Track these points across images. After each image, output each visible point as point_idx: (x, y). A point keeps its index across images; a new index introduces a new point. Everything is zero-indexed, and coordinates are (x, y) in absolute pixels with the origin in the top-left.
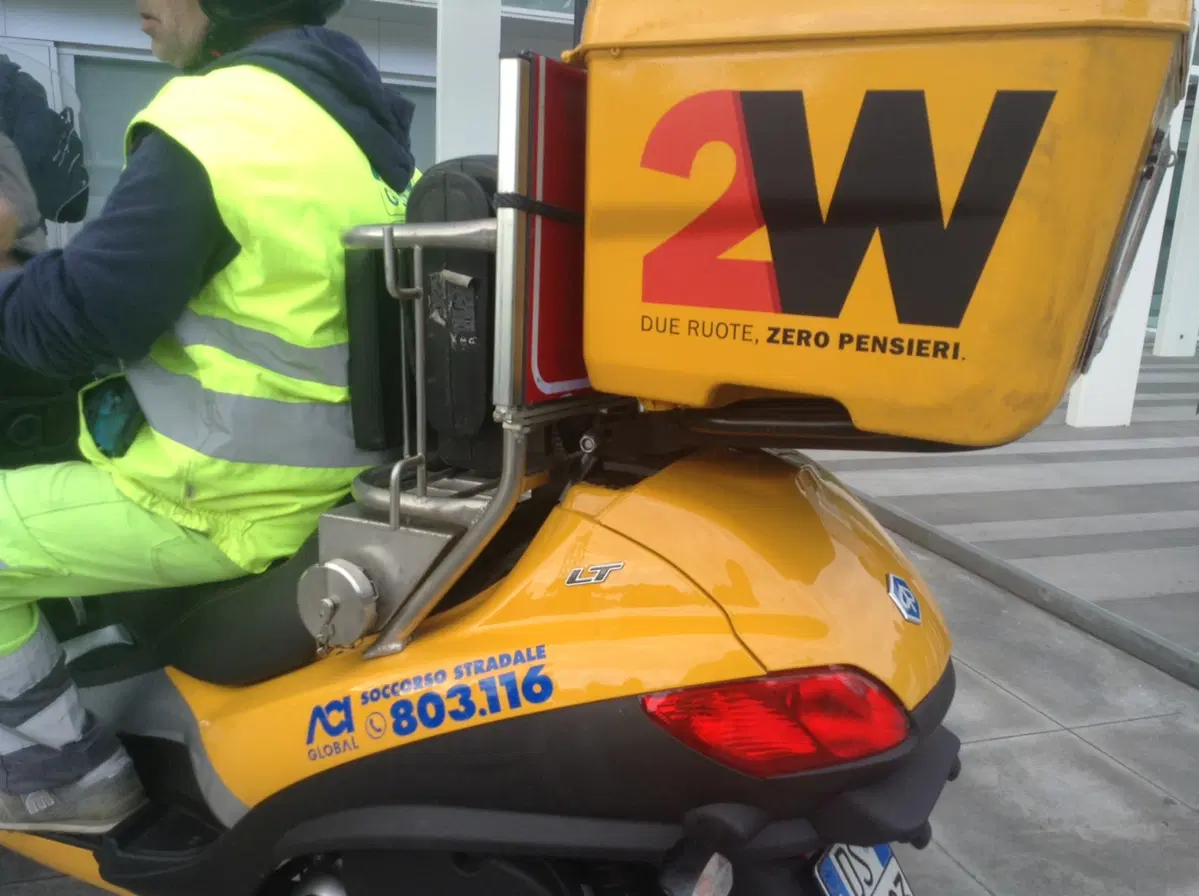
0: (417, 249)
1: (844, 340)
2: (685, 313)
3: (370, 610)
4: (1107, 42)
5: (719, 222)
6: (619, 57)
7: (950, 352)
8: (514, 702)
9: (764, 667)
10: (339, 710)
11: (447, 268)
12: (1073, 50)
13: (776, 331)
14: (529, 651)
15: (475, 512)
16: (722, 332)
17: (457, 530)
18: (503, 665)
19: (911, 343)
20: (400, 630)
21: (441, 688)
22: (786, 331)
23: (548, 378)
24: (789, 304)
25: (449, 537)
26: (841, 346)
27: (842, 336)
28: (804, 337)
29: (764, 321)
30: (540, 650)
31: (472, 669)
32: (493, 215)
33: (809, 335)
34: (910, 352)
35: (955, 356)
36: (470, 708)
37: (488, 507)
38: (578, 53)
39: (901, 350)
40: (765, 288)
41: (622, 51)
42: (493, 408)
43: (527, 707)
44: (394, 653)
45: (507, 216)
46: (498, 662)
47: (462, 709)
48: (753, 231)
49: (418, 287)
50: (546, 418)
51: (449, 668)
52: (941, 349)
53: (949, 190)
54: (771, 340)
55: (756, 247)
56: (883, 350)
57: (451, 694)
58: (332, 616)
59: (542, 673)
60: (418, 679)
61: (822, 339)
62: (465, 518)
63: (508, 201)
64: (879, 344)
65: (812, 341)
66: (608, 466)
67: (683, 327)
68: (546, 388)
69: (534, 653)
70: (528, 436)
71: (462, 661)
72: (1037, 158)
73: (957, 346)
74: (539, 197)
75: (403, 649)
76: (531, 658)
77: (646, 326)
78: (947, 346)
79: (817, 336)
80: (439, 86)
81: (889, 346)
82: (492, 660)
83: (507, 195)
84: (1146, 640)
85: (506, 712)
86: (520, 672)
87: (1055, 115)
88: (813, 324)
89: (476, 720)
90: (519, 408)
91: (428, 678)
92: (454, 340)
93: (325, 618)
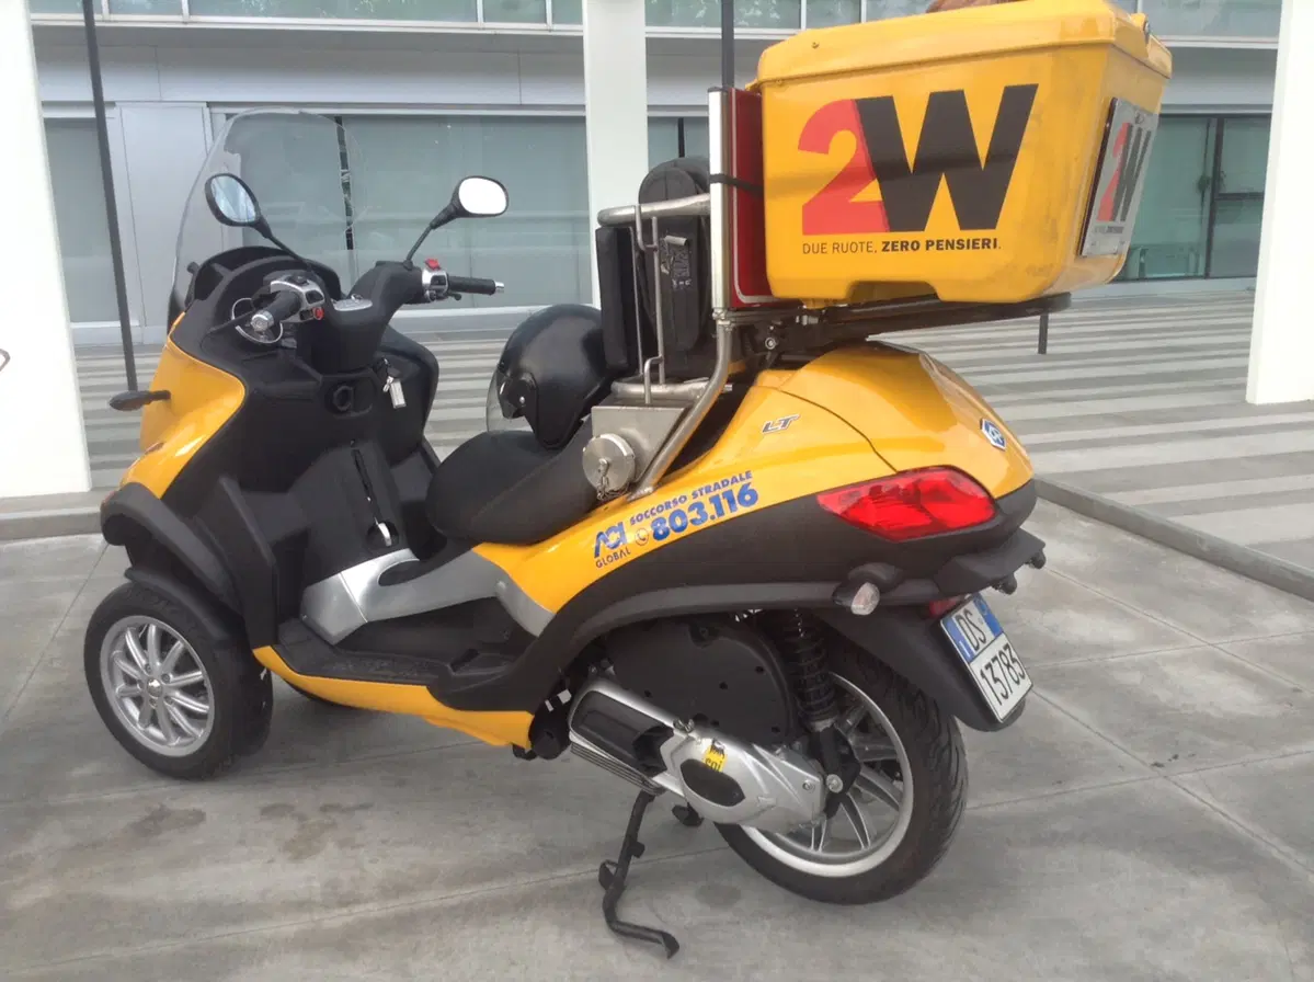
0: (654, 219)
1: (929, 244)
2: (829, 239)
3: (631, 466)
4: (1063, 53)
5: (848, 179)
6: (781, 85)
7: (992, 245)
8: (732, 508)
9: (894, 469)
10: (616, 532)
11: (669, 234)
12: (1045, 60)
13: (887, 243)
14: (740, 475)
15: (698, 391)
16: (854, 247)
17: (687, 404)
18: (724, 486)
19: (968, 241)
20: (652, 478)
21: (684, 507)
22: (893, 243)
23: (745, 293)
24: (893, 226)
25: (682, 409)
26: (927, 249)
27: (927, 242)
28: (904, 246)
29: (879, 238)
30: (748, 475)
31: (704, 491)
32: (706, 190)
33: (907, 243)
34: (968, 247)
35: (995, 246)
36: (704, 516)
37: (707, 387)
38: (755, 85)
39: (963, 246)
40: (880, 216)
41: (783, 82)
42: (712, 311)
43: (741, 510)
44: (649, 494)
45: (716, 189)
46: (721, 485)
47: (699, 517)
48: (869, 183)
49: (655, 244)
50: (744, 319)
51: (688, 493)
52: (986, 243)
53: (983, 149)
54: (884, 249)
55: (872, 192)
56: (952, 248)
57: (691, 508)
58: (607, 470)
59: (750, 487)
60: (668, 505)
61: (915, 246)
62: (693, 394)
63: (716, 179)
64: (950, 245)
65: (909, 247)
66: (785, 358)
67: (829, 248)
68: (745, 299)
69: (744, 476)
70: (734, 328)
71: (697, 488)
72: (1031, 124)
73: (995, 240)
74: (735, 175)
75: (655, 490)
76: (742, 479)
77: (807, 250)
78: (989, 241)
79: (913, 243)
80: (589, 114)
81: (956, 245)
82: (716, 484)
83: (716, 175)
84: (1293, 573)
85: (728, 515)
86: (736, 489)
87: (1040, 98)
88: (909, 236)
89: (709, 523)
90: (729, 310)
91: (675, 502)
92: (675, 283)
93: (602, 472)
